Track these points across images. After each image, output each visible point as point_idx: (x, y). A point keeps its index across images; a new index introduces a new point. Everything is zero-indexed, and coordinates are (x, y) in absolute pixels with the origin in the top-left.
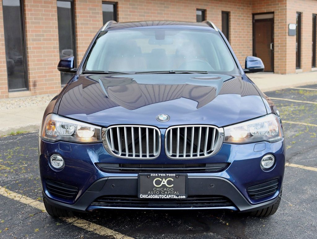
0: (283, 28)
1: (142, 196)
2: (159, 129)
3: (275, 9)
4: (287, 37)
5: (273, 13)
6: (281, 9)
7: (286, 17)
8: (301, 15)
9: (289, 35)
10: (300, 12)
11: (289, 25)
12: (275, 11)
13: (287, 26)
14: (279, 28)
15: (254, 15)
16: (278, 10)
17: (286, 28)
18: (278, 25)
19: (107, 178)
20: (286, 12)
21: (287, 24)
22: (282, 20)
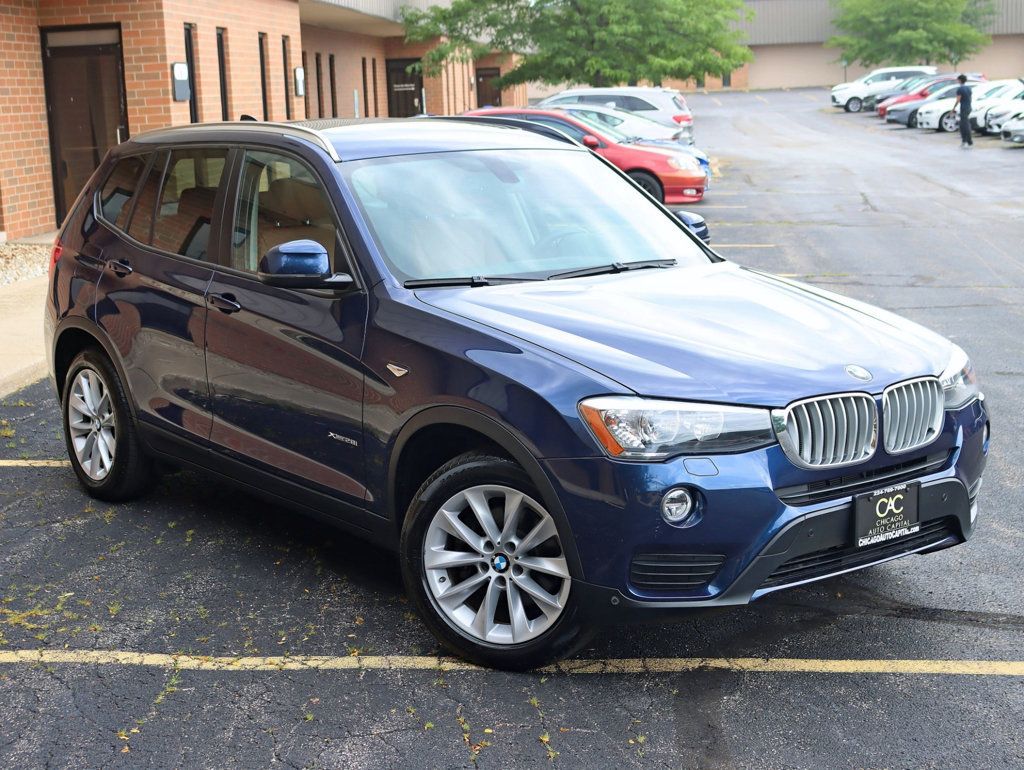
0: (157, 76)
1: (863, 542)
2: (872, 395)
3: (122, 13)
4: (172, 105)
5: (117, 26)
6: (142, 15)
7: (163, 41)
8: (193, 32)
9: (175, 100)
10: (190, 24)
11: (172, 67)
12: (123, 22)
13: (169, 71)
14: (140, 77)
15: (44, 31)
16: (134, 17)
17: (165, 75)
18: (138, 68)
19: (802, 519)
20: (162, 24)
21: (169, 62)
22: (150, 50)
